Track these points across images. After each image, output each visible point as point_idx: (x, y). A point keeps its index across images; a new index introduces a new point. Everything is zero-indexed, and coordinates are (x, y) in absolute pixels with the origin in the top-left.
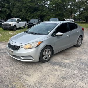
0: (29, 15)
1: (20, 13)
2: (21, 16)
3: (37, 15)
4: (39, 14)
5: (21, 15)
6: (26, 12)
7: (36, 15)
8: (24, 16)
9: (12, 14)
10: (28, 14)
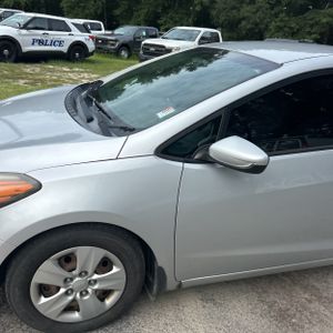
0: (281, 21)
1: (242, 10)
2: (244, 23)
3: (317, 23)
4: (324, 20)
5: (244, 19)
6: (272, 9)
7: (312, 26)
8: (257, 25)
9: (214, 13)
10: (276, 15)
